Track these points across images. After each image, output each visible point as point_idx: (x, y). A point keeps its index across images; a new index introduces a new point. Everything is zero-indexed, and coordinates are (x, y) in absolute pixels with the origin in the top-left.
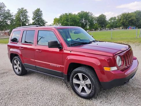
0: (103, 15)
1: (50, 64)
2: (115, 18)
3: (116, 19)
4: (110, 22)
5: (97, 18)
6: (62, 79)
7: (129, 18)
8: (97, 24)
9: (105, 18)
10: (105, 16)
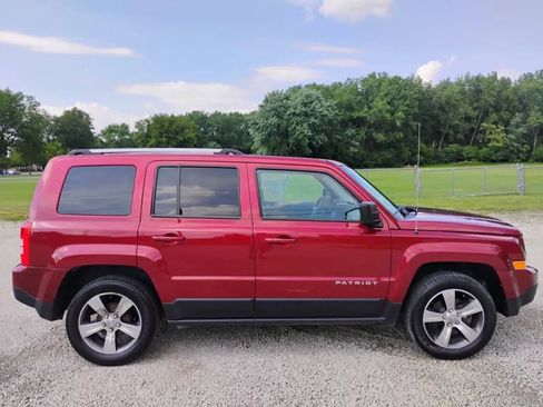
0: (79, 112)
1: (334, 282)
2: (125, 127)
3: (127, 133)
4: (104, 140)
5: (57, 120)
6: (378, 323)
7: (177, 134)
8: (56, 142)
9: (90, 123)
10: (87, 115)
